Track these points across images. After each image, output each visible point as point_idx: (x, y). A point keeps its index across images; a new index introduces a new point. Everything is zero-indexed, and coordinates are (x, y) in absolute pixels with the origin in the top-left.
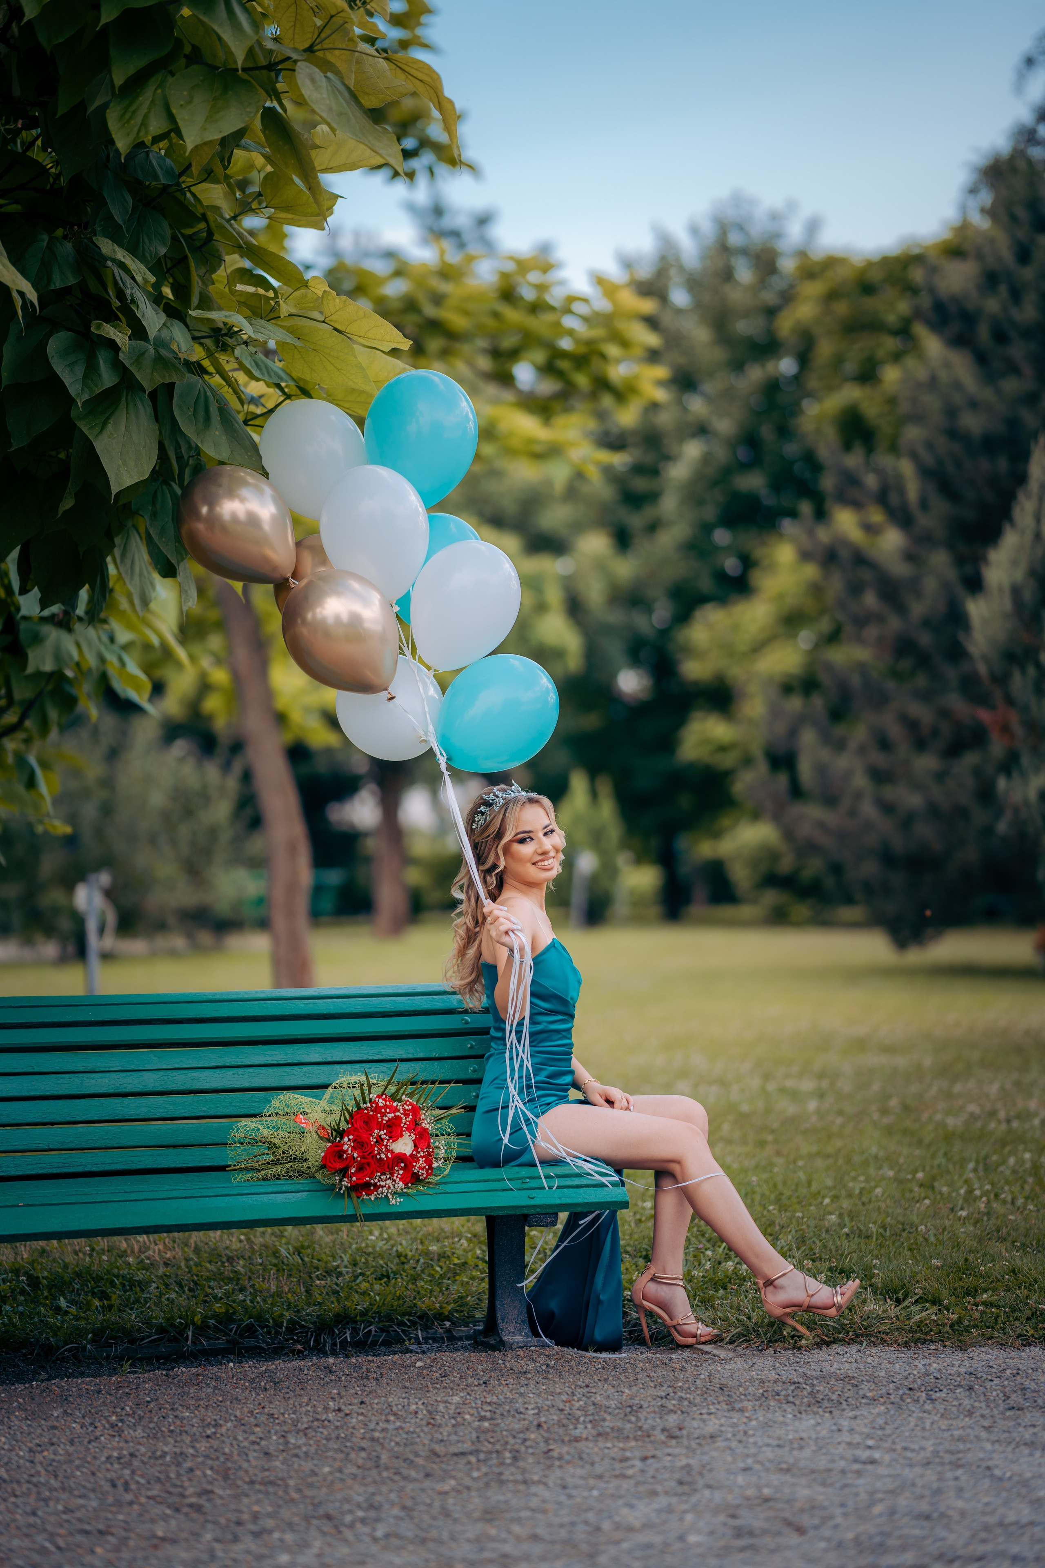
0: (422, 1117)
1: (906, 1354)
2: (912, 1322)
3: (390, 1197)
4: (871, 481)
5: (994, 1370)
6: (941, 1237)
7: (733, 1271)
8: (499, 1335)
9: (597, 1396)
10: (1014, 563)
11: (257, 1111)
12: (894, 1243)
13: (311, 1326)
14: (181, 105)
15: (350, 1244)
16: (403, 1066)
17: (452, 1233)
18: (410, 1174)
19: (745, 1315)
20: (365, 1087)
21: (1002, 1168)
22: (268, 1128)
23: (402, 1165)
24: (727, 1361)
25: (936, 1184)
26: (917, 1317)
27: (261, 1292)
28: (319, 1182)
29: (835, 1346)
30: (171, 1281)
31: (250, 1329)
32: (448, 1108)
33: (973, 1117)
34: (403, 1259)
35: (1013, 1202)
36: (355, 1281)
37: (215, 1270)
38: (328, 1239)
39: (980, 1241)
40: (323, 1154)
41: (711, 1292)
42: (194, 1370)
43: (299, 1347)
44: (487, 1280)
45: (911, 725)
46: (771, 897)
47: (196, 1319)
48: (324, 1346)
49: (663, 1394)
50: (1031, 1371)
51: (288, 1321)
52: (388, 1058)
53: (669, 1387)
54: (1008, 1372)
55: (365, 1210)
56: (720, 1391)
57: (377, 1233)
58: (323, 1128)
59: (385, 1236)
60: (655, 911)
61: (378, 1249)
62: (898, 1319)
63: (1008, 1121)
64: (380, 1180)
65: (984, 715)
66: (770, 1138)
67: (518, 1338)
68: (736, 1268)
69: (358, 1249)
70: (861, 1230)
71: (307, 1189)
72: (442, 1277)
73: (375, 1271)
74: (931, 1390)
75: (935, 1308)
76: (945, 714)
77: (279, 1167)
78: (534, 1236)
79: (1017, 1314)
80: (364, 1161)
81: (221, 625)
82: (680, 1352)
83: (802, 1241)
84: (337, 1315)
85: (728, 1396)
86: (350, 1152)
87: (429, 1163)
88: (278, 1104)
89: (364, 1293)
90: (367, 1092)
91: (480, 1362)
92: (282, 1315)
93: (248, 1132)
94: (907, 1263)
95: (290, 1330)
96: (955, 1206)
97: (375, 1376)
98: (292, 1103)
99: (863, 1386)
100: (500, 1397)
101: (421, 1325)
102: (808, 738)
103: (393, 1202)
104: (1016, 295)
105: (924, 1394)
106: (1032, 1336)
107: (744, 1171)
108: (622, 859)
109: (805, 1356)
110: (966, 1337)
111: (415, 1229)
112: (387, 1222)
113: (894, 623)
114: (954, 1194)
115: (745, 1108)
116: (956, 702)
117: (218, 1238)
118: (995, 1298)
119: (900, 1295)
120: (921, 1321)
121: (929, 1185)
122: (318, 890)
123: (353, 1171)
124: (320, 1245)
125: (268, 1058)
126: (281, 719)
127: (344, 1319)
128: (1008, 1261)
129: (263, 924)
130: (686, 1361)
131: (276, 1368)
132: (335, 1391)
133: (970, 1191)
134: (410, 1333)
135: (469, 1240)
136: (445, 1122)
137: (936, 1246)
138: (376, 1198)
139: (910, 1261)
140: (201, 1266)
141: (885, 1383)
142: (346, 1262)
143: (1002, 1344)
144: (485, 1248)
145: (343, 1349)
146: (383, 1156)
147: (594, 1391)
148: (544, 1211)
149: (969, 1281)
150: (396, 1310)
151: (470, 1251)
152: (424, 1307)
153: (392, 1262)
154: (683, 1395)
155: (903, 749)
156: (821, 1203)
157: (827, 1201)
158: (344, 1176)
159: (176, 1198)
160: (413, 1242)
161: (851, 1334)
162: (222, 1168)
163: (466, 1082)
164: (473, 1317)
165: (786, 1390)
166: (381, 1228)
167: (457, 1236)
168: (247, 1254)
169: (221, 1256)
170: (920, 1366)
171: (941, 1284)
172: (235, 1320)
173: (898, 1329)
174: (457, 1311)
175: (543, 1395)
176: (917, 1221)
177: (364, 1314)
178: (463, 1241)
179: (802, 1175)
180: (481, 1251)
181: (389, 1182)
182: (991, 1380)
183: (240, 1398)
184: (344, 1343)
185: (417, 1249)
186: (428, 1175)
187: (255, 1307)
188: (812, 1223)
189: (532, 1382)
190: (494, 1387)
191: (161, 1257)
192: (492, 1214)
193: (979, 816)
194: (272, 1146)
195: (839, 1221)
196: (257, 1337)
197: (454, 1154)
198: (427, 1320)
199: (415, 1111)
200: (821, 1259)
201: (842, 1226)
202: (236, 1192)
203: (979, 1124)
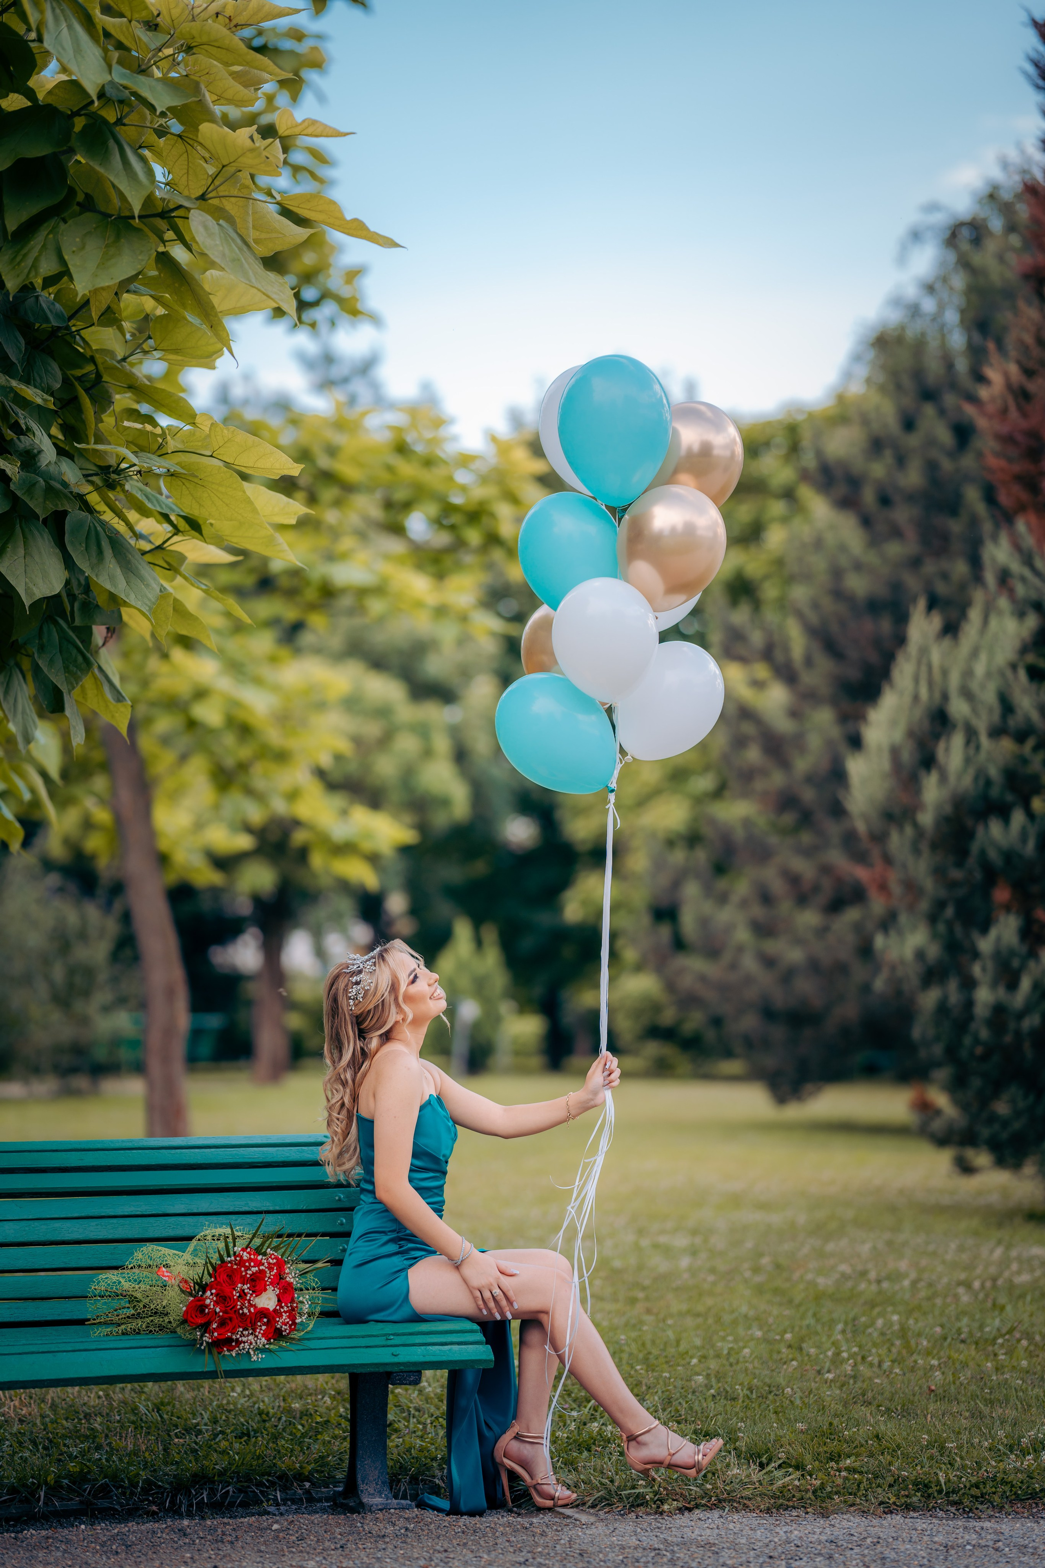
0: (287, 1271)
1: (768, 1521)
2: (774, 1487)
3: (252, 1353)
4: (757, 638)
5: (855, 1538)
6: (806, 1400)
7: (598, 1432)
8: (358, 1497)
9: (455, 1561)
10: (893, 723)
11: (119, 1264)
12: (760, 1405)
13: (167, 1486)
14: (74, 252)
15: (212, 1401)
16: (270, 1218)
17: (316, 1390)
18: (272, 1330)
19: (608, 1478)
20: (230, 1240)
21: (870, 1330)
22: (130, 1281)
23: (265, 1320)
24: (588, 1525)
25: (804, 1345)
26: (780, 1483)
27: (118, 1451)
28: (180, 1337)
29: (697, 1511)
30: (26, 1439)
31: (105, 1489)
32: (314, 1262)
33: (845, 1277)
34: (264, 1416)
35: (880, 1365)
36: (214, 1439)
37: (71, 1427)
38: (189, 1396)
39: (845, 1405)
40: (184, 1309)
41: (575, 1454)
42: (44, 1533)
43: (154, 1508)
44: (348, 1439)
45: (794, 880)
46: (653, 1049)
47: (49, 1479)
48: (180, 1507)
49: (522, 1560)
50: (891, 1540)
51: (144, 1481)
52: (255, 1210)
53: (529, 1552)
54: (869, 1540)
55: (225, 1366)
56: (580, 1557)
57: (239, 1389)
58: (186, 1282)
59: (248, 1392)
60: (536, 1061)
61: (239, 1406)
62: (761, 1484)
63: (879, 1282)
64: (242, 1335)
65: (861, 873)
66: (641, 1295)
67: (378, 1500)
68: (601, 1429)
69: (218, 1406)
70: (727, 1392)
71: (167, 1344)
72: (304, 1435)
73: (236, 1429)
74: (792, 1559)
75: (798, 1474)
76: (826, 869)
77: (140, 1322)
78: (399, 1393)
79: (879, 1481)
80: (226, 1316)
81: (106, 767)
82: (541, 1516)
83: (668, 1401)
84: (195, 1475)
85: (588, 1562)
86: (212, 1307)
87: (293, 1318)
88: (140, 1256)
89: (224, 1452)
90: (231, 1245)
91: (338, 1525)
92: (138, 1475)
93: (109, 1285)
94: (772, 1427)
95: (146, 1491)
96: (823, 1368)
97: (229, 1539)
98: (155, 1255)
99: (723, 1554)
100: (357, 1562)
101: (280, 1486)
102: (691, 890)
103: (255, 1358)
104: (901, 461)
105: (784, 1563)
106: (894, 1503)
107: (614, 1329)
108: (506, 1008)
109: (667, 1521)
110: (828, 1504)
111: (278, 1385)
112: (250, 1379)
113: (777, 779)
114: (821, 1356)
115: (617, 1264)
116: (837, 858)
117: (76, 1394)
118: (858, 1464)
119: (764, 1460)
120: (784, 1487)
121: (797, 1347)
122: (196, 1034)
123: (214, 1326)
124: (180, 1402)
125: (133, 1209)
126: (163, 860)
127: (201, 1479)
128: (873, 1426)
129: (139, 1068)
130: (547, 1526)
131: (129, 1531)
132: (188, 1555)
133: (838, 1354)
134: (268, 1494)
135: (333, 1398)
136: (310, 1276)
137: (801, 1409)
138: (238, 1354)
139: (775, 1425)
140: (57, 1423)
141: (745, 1551)
142: (206, 1420)
143: (864, 1512)
144: (348, 1406)
145: (200, 1511)
146: (246, 1311)
147: (452, 1556)
148: (407, 1369)
149: (833, 1446)
150: (255, 1470)
151: (333, 1409)
152: (283, 1467)
153: (253, 1420)
154: (541, 1561)
155: (785, 906)
156: (689, 1363)
157: (694, 1361)
158: (205, 1332)
159: (33, 1353)
160: (275, 1399)
161: (713, 1499)
162: (81, 1322)
163: (332, 1235)
164: (334, 1477)
165: (646, 1556)
166: (244, 1385)
167: (320, 1393)
168: (105, 1411)
169: (78, 1413)
170: (781, 1533)
171: (805, 1449)
172: (89, 1480)
173: (760, 1495)
174: (317, 1471)
175: (401, 1560)
176: (784, 1383)
177: (221, 1474)
178: (327, 1399)
179: (670, 1334)
180: (343, 1409)
181: (251, 1337)
182: (852, 1549)
183: (90, 1561)
184: (201, 1505)
185: (279, 1406)
186: (291, 1330)
187: (110, 1467)
188: (679, 1383)
189: (390, 1546)
190: (351, 1551)
191: (17, 1414)
192: (355, 1371)
193: (859, 972)
194: (133, 1300)
195: (706, 1382)
196: (111, 1497)
197: (318, 1309)
198: (287, 1481)
199: (280, 1264)
200: (686, 1421)
201: (709, 1387)
202: (94, 1347)
203: (850, 1284)
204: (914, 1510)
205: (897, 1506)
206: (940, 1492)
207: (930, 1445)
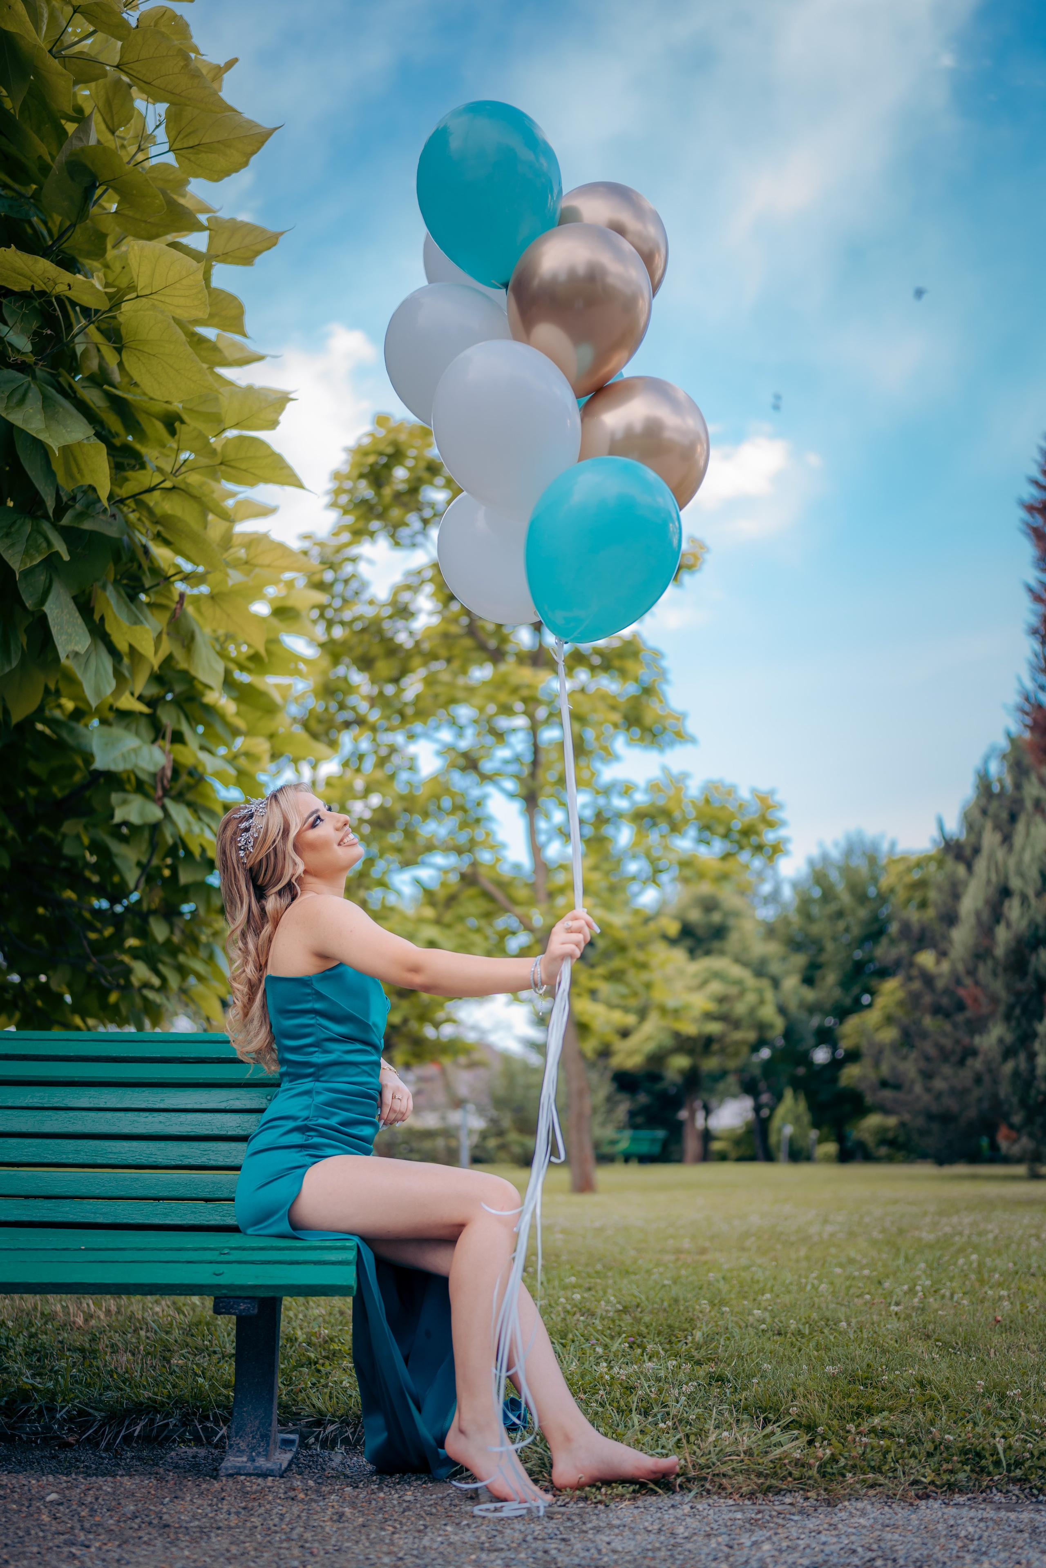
1: (748, 1511)
2: (767, 1459)
26: (778, 1452)
43: (71, 1439)
62: (751, 1454)
75: (805, 1439)
79: (914, 1448)
110: (837, 1485)
114: (897, 1290)
118: (888, 1423)
120: (781, 1459)
139: (804, 1367)
143: (888, 1497)
149: (865, 1396)
171: (824, 1401)
204: (961, 1491)
205: (936, 1486)
206: (997, 1463)
207: (987, 1393)
